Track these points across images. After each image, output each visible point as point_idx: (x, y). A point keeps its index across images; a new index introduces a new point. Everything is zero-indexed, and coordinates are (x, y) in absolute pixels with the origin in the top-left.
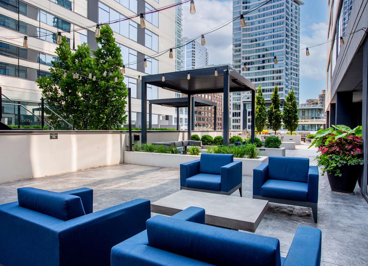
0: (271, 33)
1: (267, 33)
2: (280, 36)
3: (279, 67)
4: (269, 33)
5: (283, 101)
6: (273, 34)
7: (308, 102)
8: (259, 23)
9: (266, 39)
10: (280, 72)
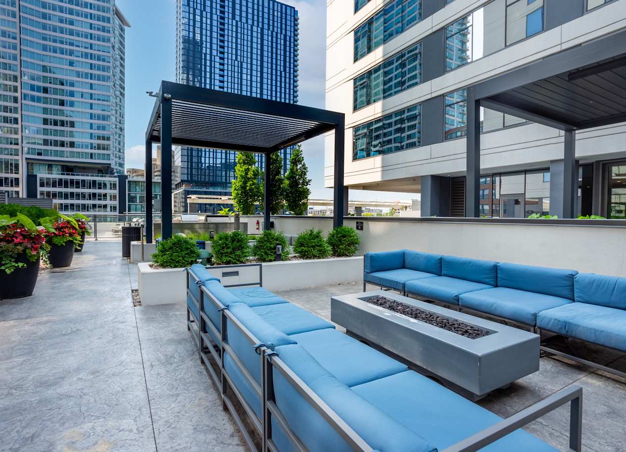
0: (85, 48)
1: (79, 46)
2: (104, 60)
3: (102, 110)
4: (82, 47)
5: (108, 167)
6: (89, 51)
7: (129, 173)
8: (61, 21)
9: (76, 56)
10: (104, 118)
